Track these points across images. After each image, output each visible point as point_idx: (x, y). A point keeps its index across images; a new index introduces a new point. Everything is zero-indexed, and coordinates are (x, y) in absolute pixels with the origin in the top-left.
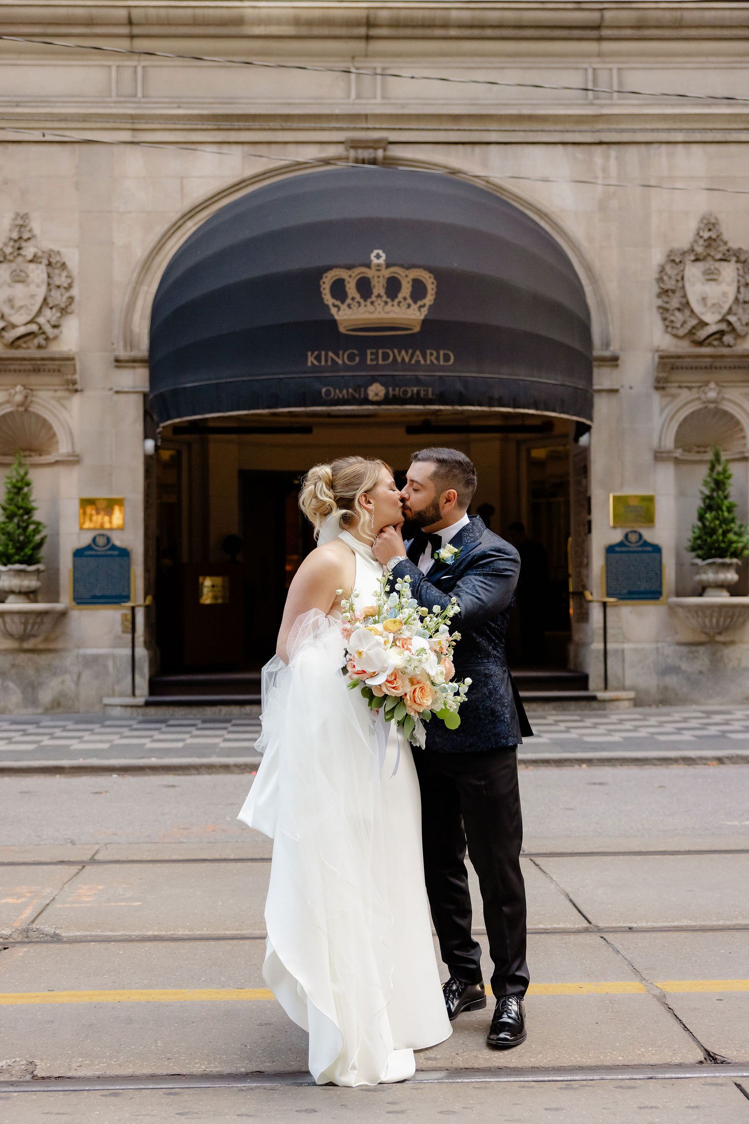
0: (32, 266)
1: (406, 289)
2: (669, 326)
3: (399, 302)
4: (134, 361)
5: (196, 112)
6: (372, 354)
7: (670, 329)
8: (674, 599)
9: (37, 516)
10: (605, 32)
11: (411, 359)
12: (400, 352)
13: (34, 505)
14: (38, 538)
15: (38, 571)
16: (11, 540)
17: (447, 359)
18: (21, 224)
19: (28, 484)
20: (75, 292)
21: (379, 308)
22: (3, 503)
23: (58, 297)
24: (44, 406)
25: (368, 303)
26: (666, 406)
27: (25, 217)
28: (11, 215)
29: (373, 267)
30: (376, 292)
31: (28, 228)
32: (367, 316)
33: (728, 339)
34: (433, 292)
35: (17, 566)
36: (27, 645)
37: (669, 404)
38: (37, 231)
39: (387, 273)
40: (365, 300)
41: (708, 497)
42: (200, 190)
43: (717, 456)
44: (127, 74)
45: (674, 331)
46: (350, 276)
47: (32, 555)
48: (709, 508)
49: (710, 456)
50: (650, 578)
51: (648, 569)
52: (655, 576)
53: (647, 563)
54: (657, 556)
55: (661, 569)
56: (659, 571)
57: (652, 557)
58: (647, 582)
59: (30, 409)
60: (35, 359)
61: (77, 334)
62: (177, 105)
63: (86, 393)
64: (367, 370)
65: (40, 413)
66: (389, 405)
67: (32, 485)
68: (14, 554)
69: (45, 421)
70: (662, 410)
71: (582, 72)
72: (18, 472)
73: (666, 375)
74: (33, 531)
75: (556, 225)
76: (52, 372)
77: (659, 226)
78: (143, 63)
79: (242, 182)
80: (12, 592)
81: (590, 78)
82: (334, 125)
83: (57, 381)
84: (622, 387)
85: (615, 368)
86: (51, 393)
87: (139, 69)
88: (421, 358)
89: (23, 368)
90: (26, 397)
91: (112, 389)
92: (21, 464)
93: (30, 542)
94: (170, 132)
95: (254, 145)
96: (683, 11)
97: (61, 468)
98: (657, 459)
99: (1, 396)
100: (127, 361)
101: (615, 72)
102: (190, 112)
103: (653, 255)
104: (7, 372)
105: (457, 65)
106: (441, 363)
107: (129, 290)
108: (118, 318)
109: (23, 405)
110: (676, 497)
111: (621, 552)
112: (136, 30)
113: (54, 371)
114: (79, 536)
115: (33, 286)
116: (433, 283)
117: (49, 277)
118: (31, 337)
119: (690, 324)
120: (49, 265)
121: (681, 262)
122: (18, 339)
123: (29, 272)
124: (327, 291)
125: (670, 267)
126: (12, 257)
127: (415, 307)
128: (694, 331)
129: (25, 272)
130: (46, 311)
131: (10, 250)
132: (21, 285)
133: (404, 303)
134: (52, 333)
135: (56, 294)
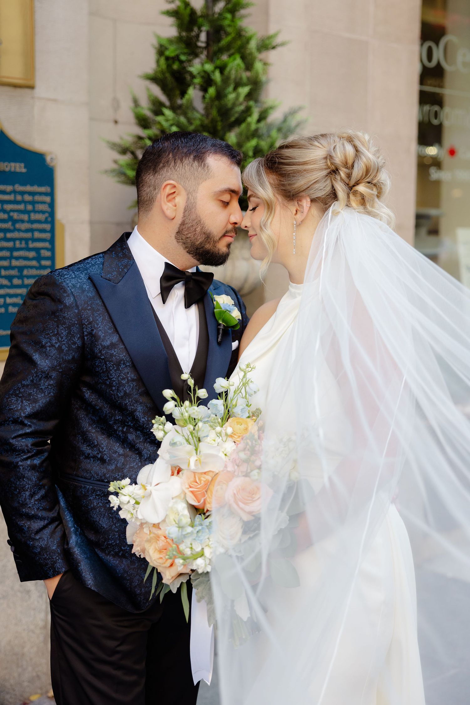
50: (21, 269)
51: (13, 240)
52: (34, 263)
53: (10, 219)
54: (41, 194)
55: (52, 241)
56: (47, 245)
57: (27, 198)
58: (13, 286)
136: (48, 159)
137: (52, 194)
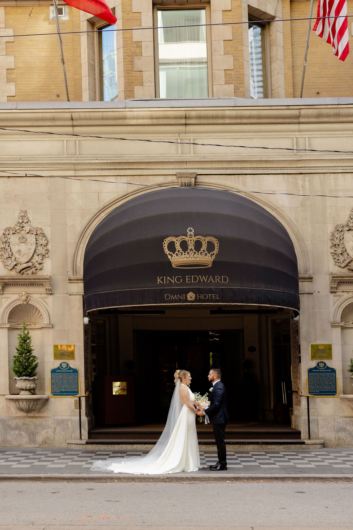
0: (29, 235)
1: (204, 247)
2: (337, 262)
3: (201, 253)
4: (78, 280)
5: (104, 161)
6: (188, 278)
7: (337, 264)
8: (342, 395)
9: (34, 353)
10: (302, 120)
11: (207, 280)
12: (202, 277)
13: (32, 348)
14: (34, 363)
15: (34, 380)
16: (21, 365)
17: (225, 280)
18: (24, 215)
19: (29, 338)
20: (49, 247)
21: (192, 256)
22: (17, 347)
23: (41, 250)
24: (36, 302)
25: (186, 253)
26: (336, 301)
27: (26, 212)
28: (19, 211)
29: (188, 235)
30: (189, 248)
31: (27, 217)
32: (186, 259)
34: (218, 248)
35: (24, 378)
36: (30, 415)
37: (338, 300)
38: (31, 219)
39: (195, 239)
40: (185, 252)
42: (107, 198)
44: (72, 144)
45: (340, 264)
46: (177, 240)
47: (31, 372)
50: (330, 385)
51: (329, 381)
52: (333, 384)
53: (329, 378)
54: (333, 374)
55: (336, 381)
56: (335, 381)
57: (331, 375)
58: (329, 387)
59: (29, 303)
60: (31, 279)
61: (51, 267)
62: (96, 158)
63: (55, 295)
64: (186, 286)
65: (34, 304)
66: (197, 303)
67: (31, 339)
68: (23, 372)
69: (37, 308)
70: (334, 303)
71: (291, 139)
72: (24, 332)
73: (336, 286)
74: (32, 360)
75: (280, 213)
76: (39, 285)
77: (331, 214)
78: (78, 139)
79: (127, 194)
80: (23, 390)
81: (295, 142)
82: (171, 166)
83: (42, 290)
84: (314, 291)
85: (310, 283)
86: (39, 295)
87: (77, 141)
88: (212, 280)
89: (25, 283)
90: (27, 297)
91: (67, 293)
92: (25, 329)
93: (30, 366)
94: (92, 171)
95: (133, 177)
96: (340, 109)
97: (45, 331)
98: (332, 326)
99: (15, 297)
100: (74, 280)
101: (307, 139)
102: (101, 161)
103: (328, 228)
104: (18, 285)
105: (230, 137)
106: (223, 282)
107: (75, 246)
108: (70, 260)
109: (26, 301)
110: (342, 345)
111: (315, 372)
112: (75, 123)
113: (40, 285)
114: (53, 363)
115: (29, 245)
116: (217, 243)
117: (36, 240)
118: (29, 269)
119: (347, 261)
120: (36, 235)
121: (342, 231)
122: (23, 269)
123: (27, 238)
124: (166, 248)
125: (336, 233)
126: (19, 231)
127: (209, 255)
128: (349, 264)
129: (26, 238)
130: (36, 257)
131: (18, 228)
132: (23, 244)
133: (204, 253)
134: (39, 267)
135: (40, 248)
136: (335, 369)
137: (335, 374)
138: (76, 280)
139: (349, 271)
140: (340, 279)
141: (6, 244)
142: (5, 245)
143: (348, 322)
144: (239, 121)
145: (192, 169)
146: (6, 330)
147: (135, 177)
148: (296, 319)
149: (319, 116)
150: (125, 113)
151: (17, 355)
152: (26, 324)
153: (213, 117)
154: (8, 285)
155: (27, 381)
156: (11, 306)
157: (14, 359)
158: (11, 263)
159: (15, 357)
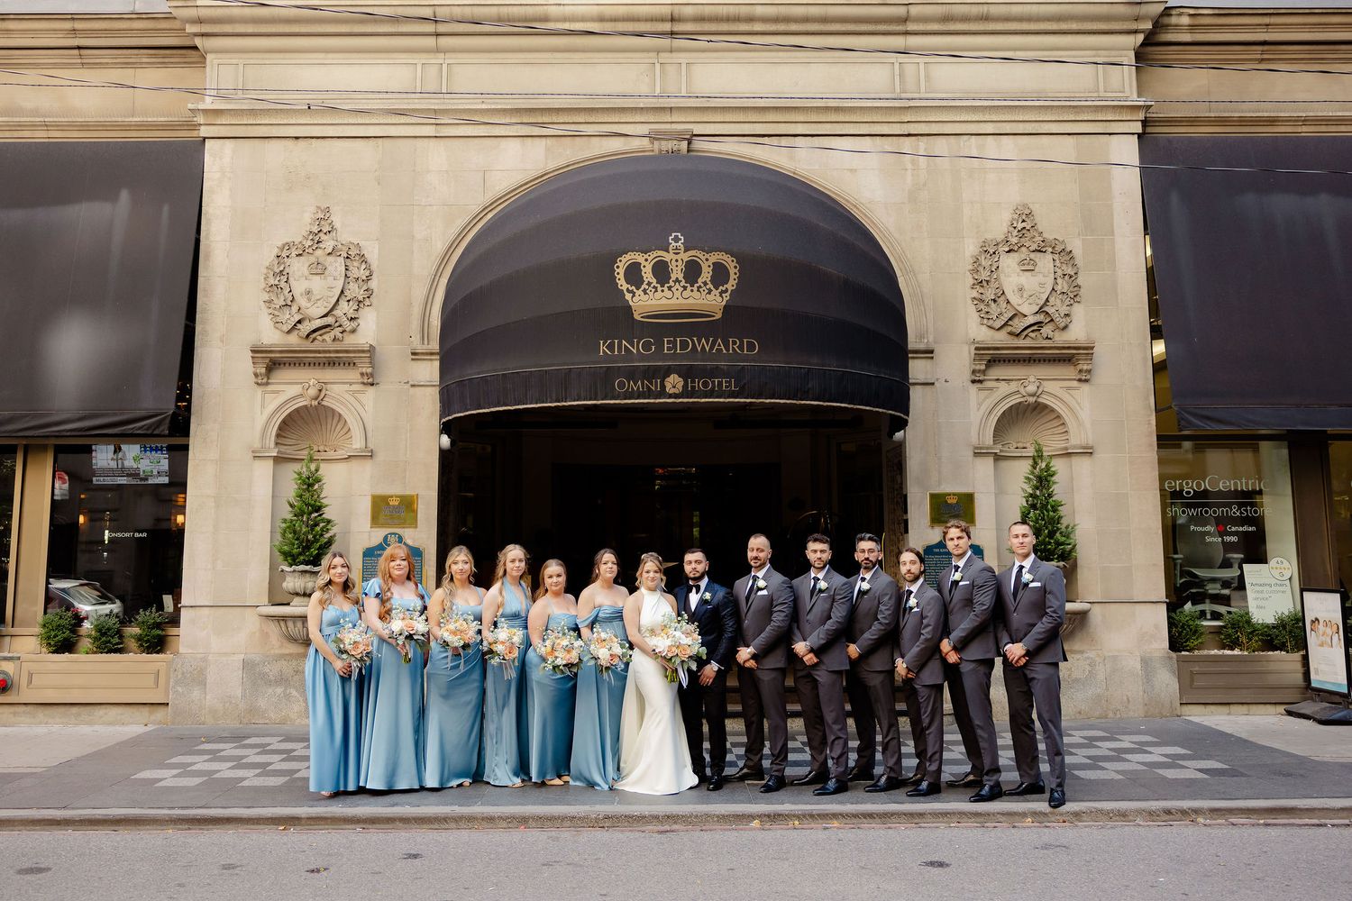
0: (330, 259)
1: (706, 274)
2: (985, 317)
3: (699, 287)
4: (430, 355)
5: (499, 107)
6: (669, 342)
7: (985, 321)
9: (328, 513)
10: (911, 27)
11: (711, 349)
12: (699, 342)
13: (324, 501)
14: (327, 536)
16: (297, 539)
17: (751, 347)
18: (322, 217)
19: (318, 481)
20: (373, 284)
21: (677, 294)
22: (292, 500)
23: (355, 290)
24: (338, 401)
25: (665, 289)
26: (984, 400)
27: (328, 210)
28: (313, 209)
29: (670, 249)
30: (674, 276)
31: (329, 221)
32: (664, 302)
33: (1047, 330)
34: (736, 277)
35: (302, 567)
37: (986, 398)
38: (337, 225)
39: (686, 257)
40: (662, 286)
41: (1031, 495)
42: (501, 182)
43: (1039, 451)
44: (433, 71)
45: (991, 323)
46: (646, 260)
48: (1034, 506)
49: (1031, 452)
59: (323, 403)
60: (329, 352)
61: (374, 327)
62: (481, 100)
63: (381, 387)
64: (664, 360)
65: (334, 407)
66: (688, 398)
67: (323, 482)
68: (300, 554)
69: (340, 415)
70: (980, 405)
71: (889, 66)
72: (308, 467)
73: (983, 367)
74: (322, 530)
75: (866, 215)
76: (347, 365)
77: (971, 217)
78: (448, 61)
79: (545, 174)
80: (297, 594)
81: (897, 72)
82: (638, 118)
83: (353, 375)
84: (937, 379)
85: (929, 361)
86: (347, 387)
87: (445, 66)
88: (722, 347)
89: (317, 361)
90: (320, 391)
91: (408, 382)
92: (311, 460)
93: (316, 541)
94: (473, 126)
95: (558, 139)
96: (990, 5)
97: (354, 464)
98: (976, 454)
99: (294, 390)
100: (423, 354)
101: (922, 66)
102: (493, 107)
103: (966, 246)
104: (302, 365)
105: (763, 60)
106: (745, 352)
107: (429, 281)
108: (417, 311)
109: (316, 399)
110: (996, 495)
111: (939, 554)
112: (442, 28)
113: (349, 364)
114: (369, 536)
115: (330, 279)
116: (735, 267)
117: (346, 269)
118: (327, 330)
119: (1006, 315)
120: (348, 258)
121: (994, 253)
122: (314, 331)
123: (327, 264)
124: (621, 276)
125: (983, 258)
126: (311, 251)
127: (717, 292)
128: (1010, 323)
129: (323, 265)
130: (343, 303)
131: (310, 243)
132: (318, 277)
133: (704, 288)
134: (348, 325)
135: (353, 286)
138: (427, 354)
139: (1010, 336)
140: (991, 352)
141: (282, 277)
142: (278, 279)
143: (1007, 446)
144: (782, 27)
145: (682, 123)
146: (271, 462)
147: (563, 138)
148: (899, 435)
149: (947, 19)
150: (545, 7)
151: (289, 516)
152: (316, 449)
153: (728, 19)
154: (280, 364)
155: (308, 575)
156: (283, 409)
157: (284, 525)
158: (290, 317)
159: (285, 521)
